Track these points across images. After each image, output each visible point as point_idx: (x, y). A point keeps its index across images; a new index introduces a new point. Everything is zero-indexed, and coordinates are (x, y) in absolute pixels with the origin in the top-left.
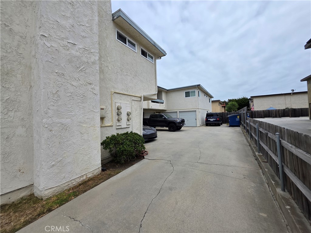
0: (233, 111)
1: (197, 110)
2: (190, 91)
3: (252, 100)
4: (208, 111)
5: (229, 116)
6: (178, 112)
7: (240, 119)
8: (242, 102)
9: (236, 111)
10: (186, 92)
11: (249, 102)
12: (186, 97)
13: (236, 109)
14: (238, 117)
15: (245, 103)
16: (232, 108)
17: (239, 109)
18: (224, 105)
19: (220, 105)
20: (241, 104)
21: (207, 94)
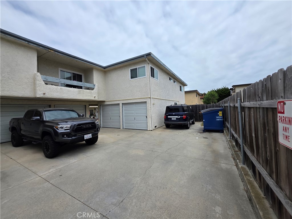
0: (212, 102)
1: (148, 101)
2: (137, 67)
3: (233, 90)
4: (176, 102)
5: (202, 111)
6: (121, 105)
7: (223, 118)
8: (222, 93)
9: (215, 103)
10: (131, 70)
11: (230, 92)
12: (132, 78)
13: (216, 101)
14: (220, 114)
15: (225, 93)
16: (211, 99)
17: (219, 100)
18: (203, 97)
19: (198, 96)
20: (221, 94)
21: (174, 78)
